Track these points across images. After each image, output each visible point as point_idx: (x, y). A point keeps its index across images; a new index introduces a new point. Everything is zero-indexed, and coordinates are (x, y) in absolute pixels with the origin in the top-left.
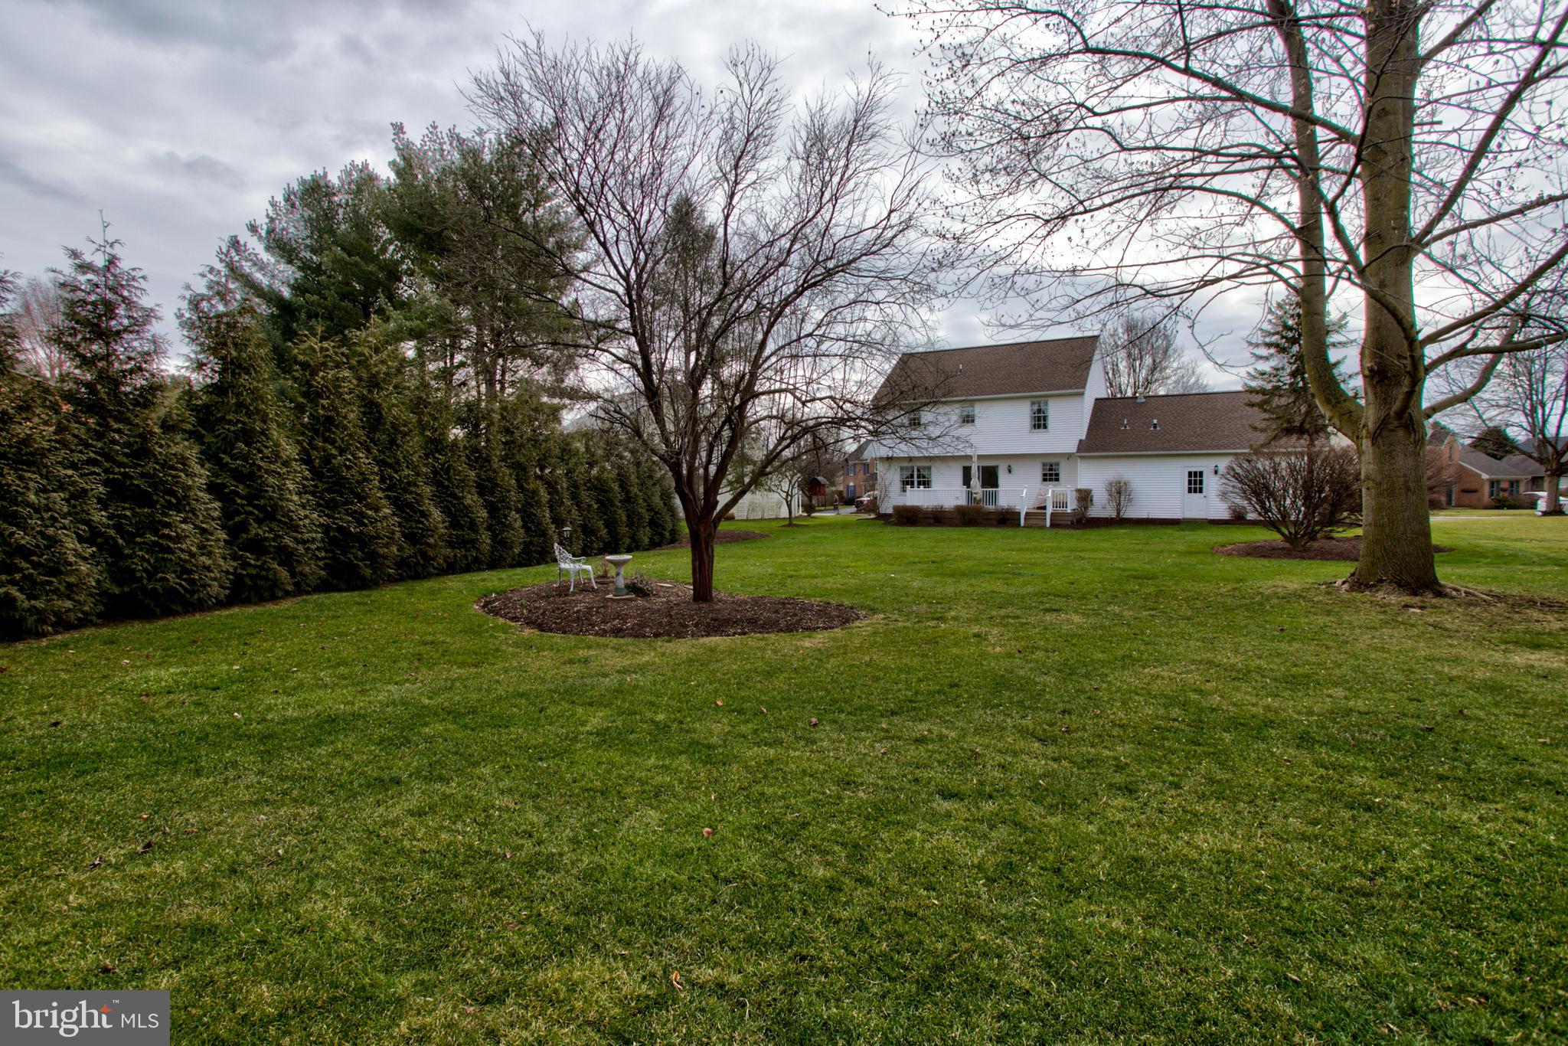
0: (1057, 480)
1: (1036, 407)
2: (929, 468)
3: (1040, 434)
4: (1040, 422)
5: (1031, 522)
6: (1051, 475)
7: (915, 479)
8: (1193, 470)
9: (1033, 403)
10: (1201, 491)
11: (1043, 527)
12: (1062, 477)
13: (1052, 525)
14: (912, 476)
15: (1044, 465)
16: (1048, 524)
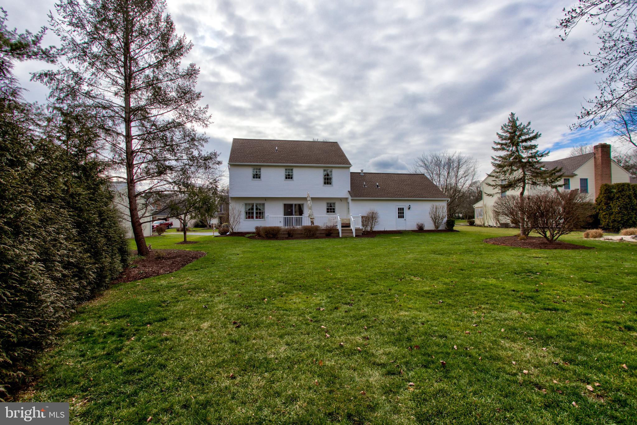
0: (334, 212)
1: (326, 173)
2: (264, 205)
3: (328, 187)
4: (328, 180)
5: (345, 235)
6: (331, 209)
7: (255, 211)
8: (400, 207)
9: (324, 171)
10: (403, 217)
11: (352, 237)
12: (336, 210)
13: (356, 236)
14: (252, 209)
15: (328, 204)
16: (354, 235)
